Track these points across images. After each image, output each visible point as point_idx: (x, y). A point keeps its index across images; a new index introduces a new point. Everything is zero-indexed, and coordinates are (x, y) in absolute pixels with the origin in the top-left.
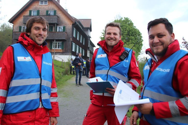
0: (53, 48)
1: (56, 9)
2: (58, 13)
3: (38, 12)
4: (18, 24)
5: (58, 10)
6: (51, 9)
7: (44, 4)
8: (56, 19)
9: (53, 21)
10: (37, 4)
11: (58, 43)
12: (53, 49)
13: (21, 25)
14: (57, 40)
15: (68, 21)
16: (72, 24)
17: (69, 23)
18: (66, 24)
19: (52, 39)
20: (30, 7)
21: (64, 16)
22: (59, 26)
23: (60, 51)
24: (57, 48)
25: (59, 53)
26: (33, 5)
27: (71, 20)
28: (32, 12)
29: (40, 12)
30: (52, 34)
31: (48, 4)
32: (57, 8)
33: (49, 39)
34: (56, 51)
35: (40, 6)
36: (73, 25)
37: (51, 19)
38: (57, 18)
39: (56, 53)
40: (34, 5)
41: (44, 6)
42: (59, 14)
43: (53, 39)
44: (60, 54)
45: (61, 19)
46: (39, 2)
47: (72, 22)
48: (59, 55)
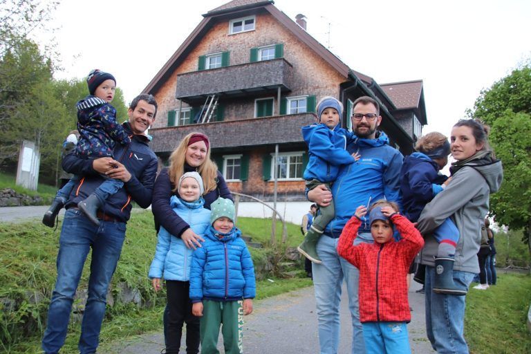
0: (273, 179)
1: (282, 38)
2: (290, 50)
3: (225, 56)
4: (165, 105)
5: (289, 41)
6: (267, 42)
7: (243, 31)
8: (281, 72)
9: (270, 81)
10: (221, 35)
11: (289, 156)
12: (273, 182)
13: (172, 108)
14: (285, 148)
15: (325, 75)
16: (338, 84)
17: (330, 82)
18: (318, 87)
19: (267, 142)
20: (201, 45)
21: (311, 58)
22: (294, 98)
23: (297, 188)
24: (288, 178)
25: (295, 193)
26: (211, 38)
27: (336, 71)
28: (208, 61)
29: (231, 55)
30: (267, 125)
31: (257, 28)
32: (287, 36)
33: (258, 143)
34: (282, 189)
35: (232, 38)
36: (342, 86)
37: (265, 74)
38: (282, 67)
39: (280, 194)
40: (214, 39)
41: (242, 35)
42: (295, 54)
43: (272, 142)
44: (297, 197)
45: (299, 71)
46: (228, 26)
47: (339, 75)
48: (294, 201)
